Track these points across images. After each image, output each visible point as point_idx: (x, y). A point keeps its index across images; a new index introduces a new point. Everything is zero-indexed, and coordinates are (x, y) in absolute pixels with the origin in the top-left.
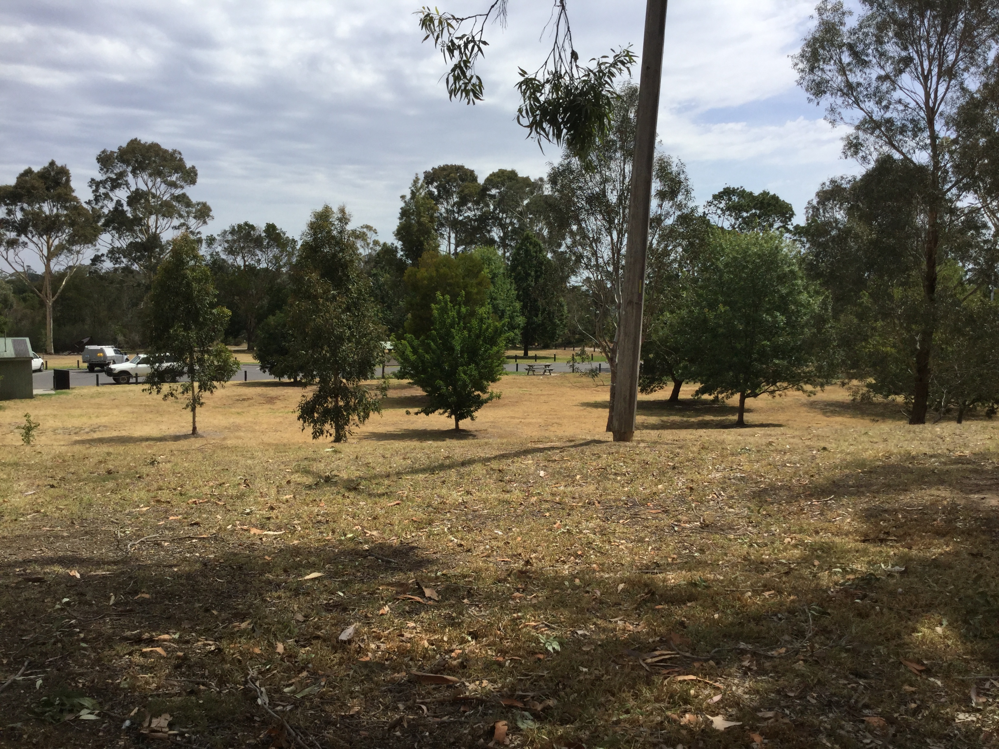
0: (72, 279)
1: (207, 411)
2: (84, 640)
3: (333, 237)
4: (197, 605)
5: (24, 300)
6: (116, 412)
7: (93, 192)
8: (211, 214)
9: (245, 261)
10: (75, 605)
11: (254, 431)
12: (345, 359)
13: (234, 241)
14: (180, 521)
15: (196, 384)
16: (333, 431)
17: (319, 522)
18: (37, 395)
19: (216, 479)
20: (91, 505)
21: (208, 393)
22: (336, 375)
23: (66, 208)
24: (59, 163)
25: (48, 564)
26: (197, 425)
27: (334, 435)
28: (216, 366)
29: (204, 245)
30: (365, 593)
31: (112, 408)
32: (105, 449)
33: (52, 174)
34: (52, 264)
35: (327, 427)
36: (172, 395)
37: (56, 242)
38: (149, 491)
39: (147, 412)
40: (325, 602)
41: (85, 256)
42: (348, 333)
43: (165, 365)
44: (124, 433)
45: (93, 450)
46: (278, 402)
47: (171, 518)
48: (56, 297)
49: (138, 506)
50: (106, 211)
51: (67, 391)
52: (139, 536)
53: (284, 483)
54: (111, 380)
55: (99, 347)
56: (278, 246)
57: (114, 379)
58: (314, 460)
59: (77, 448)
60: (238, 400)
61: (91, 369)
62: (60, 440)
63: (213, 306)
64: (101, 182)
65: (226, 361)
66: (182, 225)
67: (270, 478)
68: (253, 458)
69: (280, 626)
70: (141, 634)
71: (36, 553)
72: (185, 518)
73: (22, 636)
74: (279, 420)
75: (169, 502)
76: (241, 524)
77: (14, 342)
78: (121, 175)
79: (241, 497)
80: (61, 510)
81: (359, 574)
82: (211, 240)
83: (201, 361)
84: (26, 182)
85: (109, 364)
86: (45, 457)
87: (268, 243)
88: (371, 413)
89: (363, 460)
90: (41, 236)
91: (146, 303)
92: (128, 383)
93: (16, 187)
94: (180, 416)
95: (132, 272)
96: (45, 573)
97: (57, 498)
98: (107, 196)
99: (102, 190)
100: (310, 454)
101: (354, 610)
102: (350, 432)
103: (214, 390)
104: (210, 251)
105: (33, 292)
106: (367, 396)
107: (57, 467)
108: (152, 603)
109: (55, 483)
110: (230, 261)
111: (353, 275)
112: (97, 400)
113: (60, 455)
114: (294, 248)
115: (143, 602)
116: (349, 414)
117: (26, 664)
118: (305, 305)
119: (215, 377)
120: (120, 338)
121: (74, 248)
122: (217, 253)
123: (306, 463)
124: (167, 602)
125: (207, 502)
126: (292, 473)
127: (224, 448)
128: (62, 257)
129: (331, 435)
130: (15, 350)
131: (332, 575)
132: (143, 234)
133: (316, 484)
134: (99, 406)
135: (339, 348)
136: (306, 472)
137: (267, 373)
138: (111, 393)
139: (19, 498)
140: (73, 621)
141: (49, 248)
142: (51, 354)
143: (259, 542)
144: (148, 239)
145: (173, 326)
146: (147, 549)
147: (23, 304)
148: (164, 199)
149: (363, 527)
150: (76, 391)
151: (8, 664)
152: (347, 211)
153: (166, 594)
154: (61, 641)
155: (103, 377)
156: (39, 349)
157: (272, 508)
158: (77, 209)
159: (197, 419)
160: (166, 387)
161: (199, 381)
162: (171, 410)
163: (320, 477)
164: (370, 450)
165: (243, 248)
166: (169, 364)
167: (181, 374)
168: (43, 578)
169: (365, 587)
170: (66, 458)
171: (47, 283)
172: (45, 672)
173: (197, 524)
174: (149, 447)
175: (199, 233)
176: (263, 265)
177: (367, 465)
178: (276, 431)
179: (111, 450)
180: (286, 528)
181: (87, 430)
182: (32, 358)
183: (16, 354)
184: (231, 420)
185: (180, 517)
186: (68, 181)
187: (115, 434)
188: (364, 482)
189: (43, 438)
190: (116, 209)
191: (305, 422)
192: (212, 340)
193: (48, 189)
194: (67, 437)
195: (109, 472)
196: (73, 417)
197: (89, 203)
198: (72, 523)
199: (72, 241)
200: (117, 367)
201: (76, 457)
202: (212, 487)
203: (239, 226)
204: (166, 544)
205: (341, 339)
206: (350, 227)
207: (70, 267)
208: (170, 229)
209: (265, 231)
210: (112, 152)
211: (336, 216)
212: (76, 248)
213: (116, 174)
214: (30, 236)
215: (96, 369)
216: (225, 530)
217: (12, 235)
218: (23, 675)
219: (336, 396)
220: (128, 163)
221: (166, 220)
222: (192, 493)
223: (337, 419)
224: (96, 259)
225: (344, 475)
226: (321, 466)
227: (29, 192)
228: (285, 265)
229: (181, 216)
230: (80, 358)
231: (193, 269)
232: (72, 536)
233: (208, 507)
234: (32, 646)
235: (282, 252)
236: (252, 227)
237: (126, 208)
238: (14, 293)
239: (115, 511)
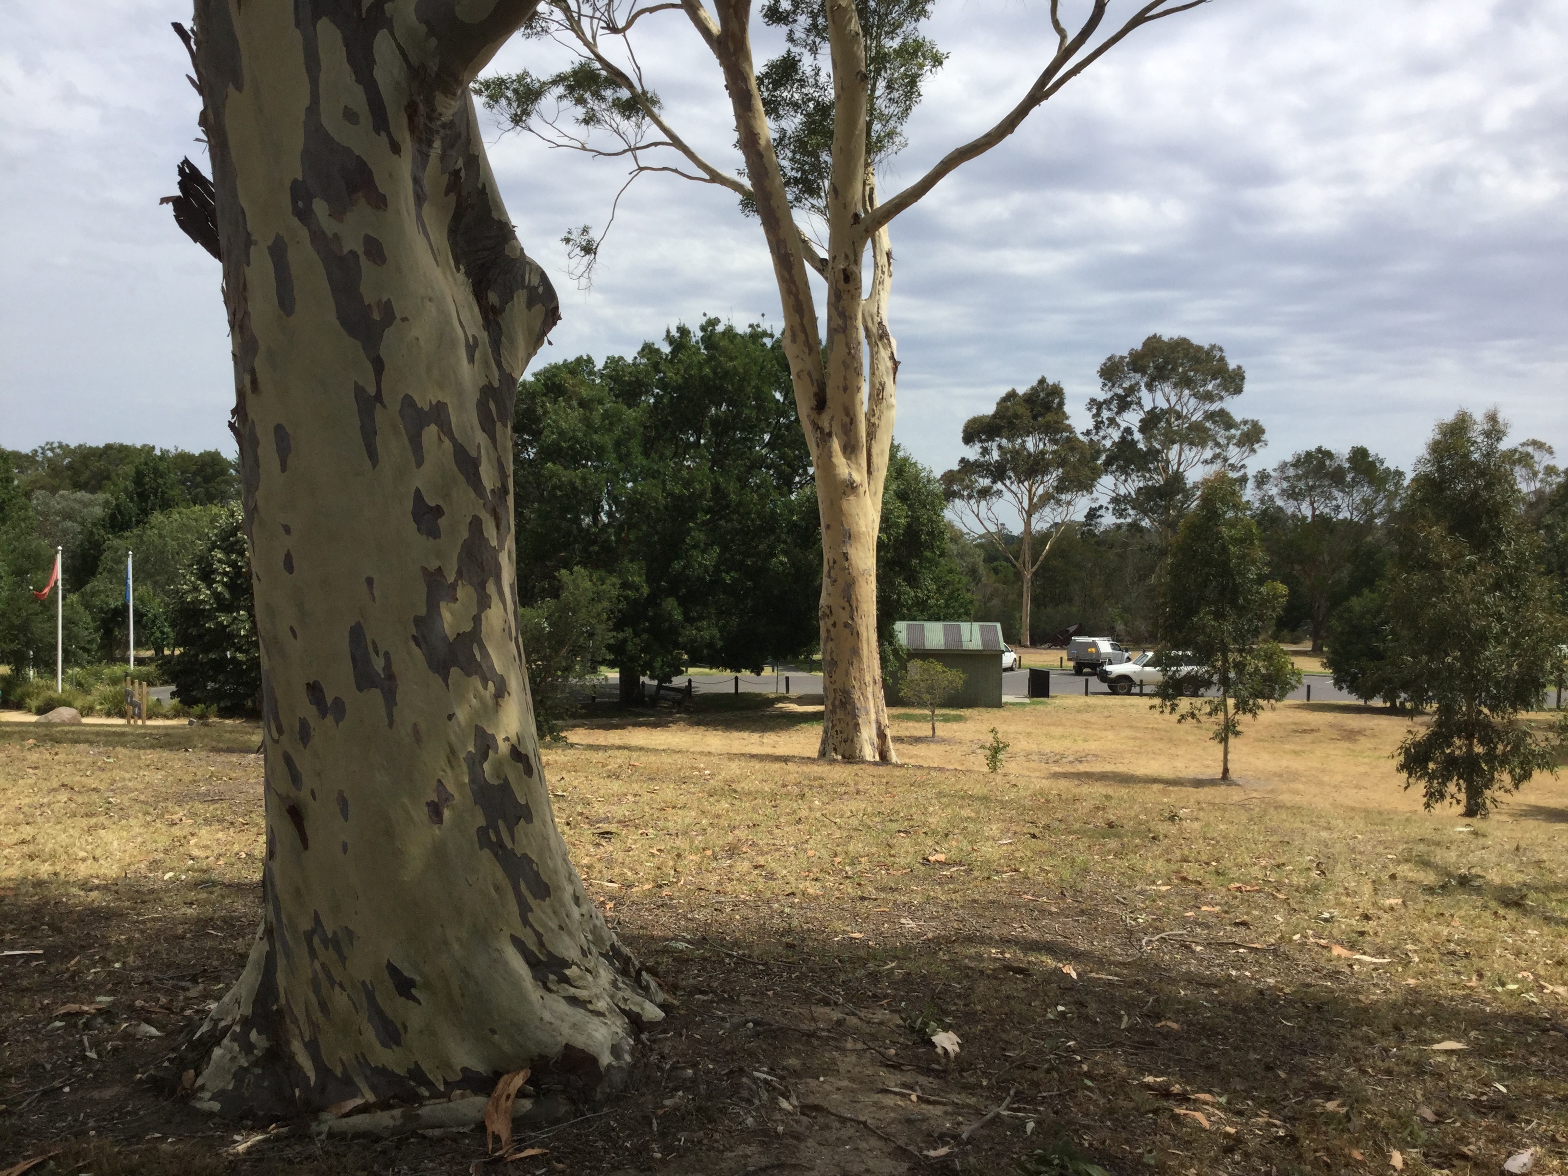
0: (1059, 540)
1: (1246, 745)
2: (1088, 1075)
3: (1474, 464)
4: (1253, 1056)
5: (996, 571)
6: (1110, 735)
7: (1094, 416)
8: (1265, 437)
9: (1314, 509)
10: (1072, 1019)
11: (1321, 784)
12: (1489, 673)
13: (1298, 478)
14: (1217, 915)
15: (1231, 702)
16: (1462, 796)
17: (1453, 953)
18: (1006, 703)
19: (1271, 856)
20: (1086, 871)
21: (1249, 716)
22: (1470, 700)
23: (1054, 441)
24: (1050, 381)
25: (1031, 949)
26: (1229, 766)
27: (1464, 802)
28: (1263, 676)
29: (1251, 484)
30: (1550, 1097)
31: (1105, 730)
32: (1100, 789)
33: (1042, 395)
34: (1034, 521)
35: (1452, 788)
36: (1193, 715)
37: (1040, 491)
38: (1169, 861)
39: (1155, 739)
40: (1472, 1097)
41: (1078, 507)
42: (1496, 628)
43: (1185, 669)
44: (1121, 769)
45: (1085, 789)
46: (1362, 739)
47: (1204, 908)
48: (1036, 567)
49: (1154, 883)
50: (1108, 443)
51: (1045, 699)
52: (1158, 930)
53: (1385, 877)
54: (1105, 687)
55: (1091, 639)
56: (1371, 483)
57: (1110, 687)
58: (1438, 844)
59: (1063, 784)
60: (1295, 731)
61: (1078, 670)
62: (1035, 770)
63: (1261, 580)
64: (1105, 402)
65: (1280, 670)
66: (1216, 457)
67: (1360, 865)
68: (1329, 829)
69: (1394, 1121)
70: (1168, 1084)
71: (1016, 930)
72: (1226, 912)
73: (1004, 1050)
74: (1362, 769)
75: (1200, 884)
76: (1314, 936)
77: (981, 627)
78: (1132, 390)
79: (1313, 890)
80: (1047, 872)
81: (1534, 1060)
82: (1262, 479)
83: (1240, 667)
84: (1007, 408)
85: (1102, 664)
86: (1022, 793)
87: (1353, 479)
88: (1536, 774)
89: (1528, 853)
90: (1020, 481)
91: (1160, 577)
92: (1129, 693)
93: (994, 416)
94: (1204, 749)
95: (1141, 530)
96: (1029, 962)
97: (1041, 853)
98: (1112, 422)
99: (1106, 414)
100: (1429, 834)
101: (1528, 1122)
102: (1494, 801)
103: (1259, 712)
104: (1261, 493)
105: (1007, 559)
106: (1529, 741)
107: (1039, 808)
108: (1181, 1037)
109: (1036, 831)
110: (1290, 511)
111: (1508, 528)
112: (1086, 716)
113: (1041, 792)
114: (1397, 485)
115: (1168, 1034)
116: (1492, 769)
117: (1012, 1092)
118: (1417, 578)
119: (1261, 692)
120: (1120, 627)
121: (1063, 497)
122: (1271, 498)
123: (1421, 847)
124: (1205, 1042)
125: (1258, 891)
126: (1399, 862)
127: (1279, 807)
128: (1047, 510)
129: (1458, 802)
130: (983, 640)
131: (1480, 1052)
132: (1159, 474)
133: (1443, 887)
134: (1087, 725)
135: (1478, 653)
136: (1424, 863)
137: (1345, 691)
138: (1106, 707)
139: (992, 847)
140: (1071, 1043)
141: (1031, 499)
142: (1025, 646)
143: (1347, 970)
144: (1167, 482)
145: (1197, 612)
146: (1170, 952)
147: (993, 577)
148: (1194, 419)
149: (1537, 977)
150: (1057, 701)
151: (989, 1088)
152: (1501, 418)
153: (1203, 1028)
154: (1057, 1070)
155: (1095, 683)
156: (1012, 639)
157: (1367, 917)
158: (1071, 443)
159: (1229, 757)
160: (1184, 704)
161: (1235, 696)
162: (1191, 738)
163: (1449, 875)
164: (1542, 838)
165: (1311, 488)
166: (1190, 668)
167: (1208, 684)
168: (1028, 970)
169: (1548, 1086)
170: (1051, 797)
171: (1026, 547)
172: (1037, 1111)
173: (1244, 924)
174: (1165, 793)
175: (1243, 466)
176: (1345, 514)
177: (1539, 863)
178: (1358, 787)
179: (1110, 791)
180: (1392, 955)
181: (1071, 758)
182: (1003, 652)
183: (983, 644)
184: (1284, 763)
185: (1217, 908)
186: (1061, 404)
187: (1109, 768)
188: (1533, 895)
189: (1013, 764)
190: (1123, 438)
191: (1410, 776)
192: (1256, 632)
193: (1035, 418)
194: (1043, 765)
195: (1111, 825)
196: (1053, 737)
197: (1088, 433)
198: (1062, 893)
199: (1061, 488)
200: (1116, 669)
201: (1064, 797)
202: (1265, 868)
203: (1309, 454)
204: (1199, 948)
205: (1482, 638)
206: (1504, 445)
207: (1056, 525)
208: (1199, 464)
209: (1350, 460)
210: (1122, 358)
211: (1478, 428)
212: (1064, 497)
213: (1125, 389)
214: (1008, 482)
215: (1086, 670)
216: (1291, 940)
217: (986, 482)
218: (1008, 1109)
219: (1470, 737)
220: (1142, 371)
221: (1194, 449)
222: (1235, 873)
223: (1470, 775)
224: (1092, 514)
225: (1494, 877)
226: (1450, 857)
227: (1010, 423)
228: (1381, 514)
229: (1218, 444)
230: (1064, 654)
231: (1232, 524)
232: (1061, 913)
233: (1260, 898)
234: (1018, 1067)
235: (1377, 492)
236: (1329, 455)
237: (1137, 436)
238: (984, 561)
239: (1121, 885)
